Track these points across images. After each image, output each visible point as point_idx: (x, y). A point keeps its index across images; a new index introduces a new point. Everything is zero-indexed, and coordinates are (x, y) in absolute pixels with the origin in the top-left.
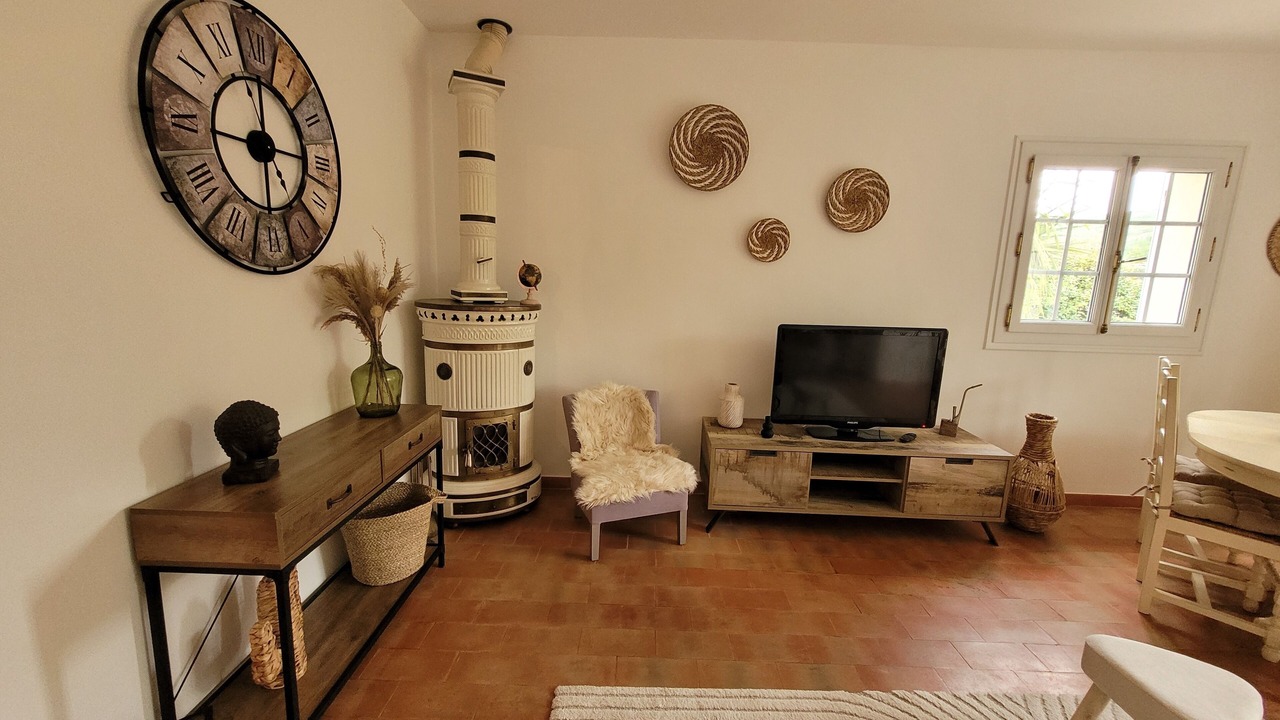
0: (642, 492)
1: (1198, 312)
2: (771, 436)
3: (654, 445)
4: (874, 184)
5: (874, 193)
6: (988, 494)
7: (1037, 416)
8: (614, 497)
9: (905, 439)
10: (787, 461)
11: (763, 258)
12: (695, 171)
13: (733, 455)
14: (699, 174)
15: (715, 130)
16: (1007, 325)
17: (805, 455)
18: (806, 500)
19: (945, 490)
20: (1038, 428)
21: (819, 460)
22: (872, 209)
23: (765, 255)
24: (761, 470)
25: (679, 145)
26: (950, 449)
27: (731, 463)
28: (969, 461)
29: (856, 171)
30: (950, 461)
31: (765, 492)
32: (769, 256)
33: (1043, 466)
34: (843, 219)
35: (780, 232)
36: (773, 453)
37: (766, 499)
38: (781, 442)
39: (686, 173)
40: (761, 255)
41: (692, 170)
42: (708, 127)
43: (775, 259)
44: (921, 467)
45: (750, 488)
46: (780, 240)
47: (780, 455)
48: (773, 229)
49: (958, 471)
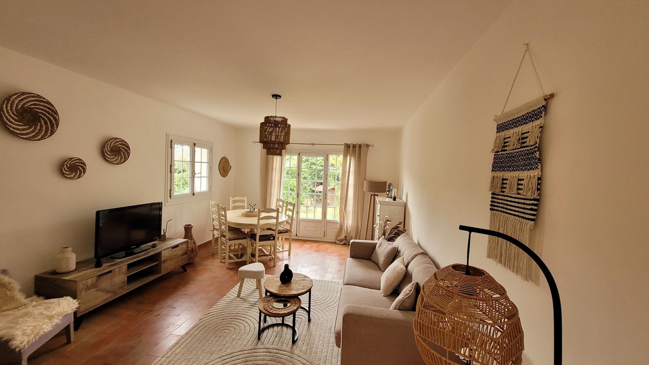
0: (56, 321)
1: (210, 187)
2: (101, 266)
3: (25, 301)
4: (123, 145)
5: (123, 148)
6: (183, 255)
7: (186, 225)
8: (42, 333)
9: (154, 246)
10: (117, 273)
11: (71, 177)
12: (20, 127)
13: (90, 281)
14: (23, 130)
15: (33, 106)
16: (170, 196)
17: (124, 267)
18: (126, 287)
19: (172, 259)
20: (188, 229)
21: (130, 266)
22: (123, 155)
23: (72, 176)
24: (105, 283)
25: (7, 111)
26: (170, 245)
27: (89, 286)
28: (177, 246)
29: (116, 138)
30: (173, 247)
31: (108, 292)
32: (74, 177)
33: (192, 241)
34: (111, 158)
35: (80, 164)
36: (110, 272)
37: (109, 295)
38: (109, 266)
39: (14, 128)
40: (70, 176)
41: (17, 127)
42: (29, 104)
43: (79, 177)
44: (165, 254)
45: (101, 293)
46: (80, 168)
47: (113, 271)
48: (76, 162)
49: (175, 251)
